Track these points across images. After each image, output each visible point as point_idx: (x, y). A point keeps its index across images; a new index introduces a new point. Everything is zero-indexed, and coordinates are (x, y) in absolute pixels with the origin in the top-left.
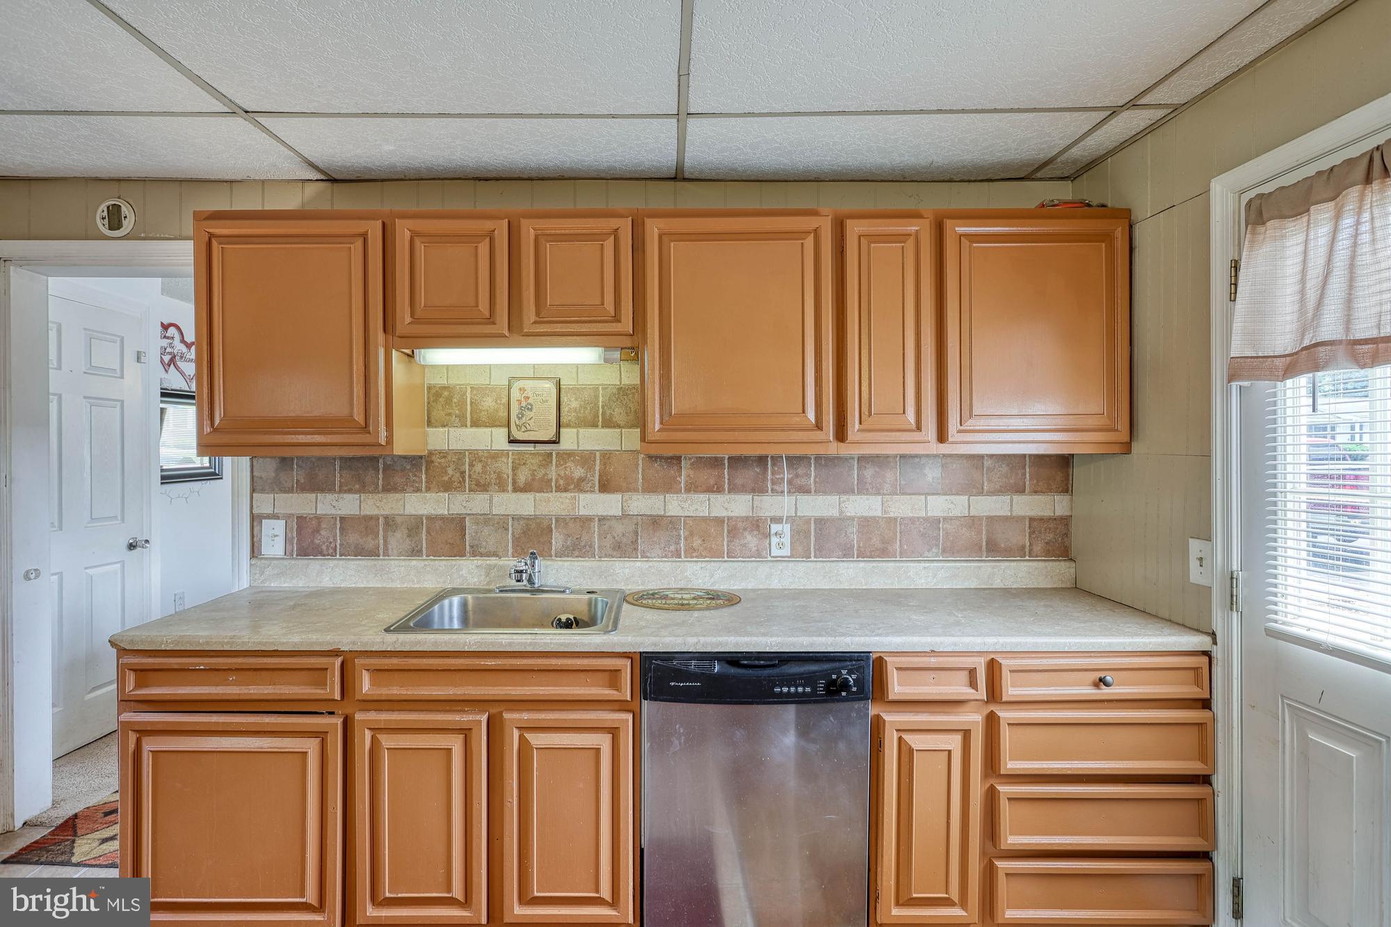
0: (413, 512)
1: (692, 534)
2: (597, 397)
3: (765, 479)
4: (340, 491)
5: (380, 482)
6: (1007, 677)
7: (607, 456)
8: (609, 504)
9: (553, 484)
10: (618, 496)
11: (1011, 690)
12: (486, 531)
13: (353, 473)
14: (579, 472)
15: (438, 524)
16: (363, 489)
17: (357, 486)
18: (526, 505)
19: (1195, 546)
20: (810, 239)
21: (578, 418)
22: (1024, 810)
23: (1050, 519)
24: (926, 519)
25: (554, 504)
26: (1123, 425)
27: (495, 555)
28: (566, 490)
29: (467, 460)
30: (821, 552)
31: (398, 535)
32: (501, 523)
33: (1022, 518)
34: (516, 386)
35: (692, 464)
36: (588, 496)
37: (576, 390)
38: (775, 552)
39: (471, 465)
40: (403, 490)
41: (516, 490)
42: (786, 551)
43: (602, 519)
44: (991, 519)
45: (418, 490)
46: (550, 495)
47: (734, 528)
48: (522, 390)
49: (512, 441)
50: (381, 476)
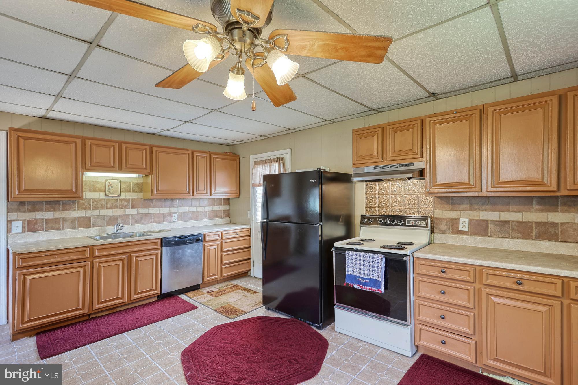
0: (73, 216)
1: (155, 217)
2: (130, 185)
3: (172, 204)
4: (45, 211)
5: (61, 208)
6: (224, 235)
7: (133, 200)
8: (134, 211)
9: (118, 207)
10: (136, 209)
11: (224, 237)
12: (98, 220)
13: (50, 206)
14: (126, 204)
15: (82, 219)
16: (54, 210)
17: (52, 210)
18: (110, 212)
19: (248, 212)
20: (187, 155)
21: (125, 190)
22: (227, 257)
23: (226, 210)
24: (205, 211)
25: (118, 212)
26: (238, 193)
27: (101, 226)
28: (122, 208)
29: (91, 201)
30: (184, 220)
31: (68, 223)
32: (102, 218)
33: (222, 210)
34: (108, 181)
35: (155, 201)
36: (128, 209)
37: (125, 183)
38: (174, 220)
39: (93, 202)
40: (69, 210)
41: (107, 209)
42: (177, 220)
43: (132, 215)
44: (216, 211)
45: (75, 210)
46: (117, 210)
47: (164, 215)
48: (109, 183)
49: (106, 196)
50: (61, 206)
